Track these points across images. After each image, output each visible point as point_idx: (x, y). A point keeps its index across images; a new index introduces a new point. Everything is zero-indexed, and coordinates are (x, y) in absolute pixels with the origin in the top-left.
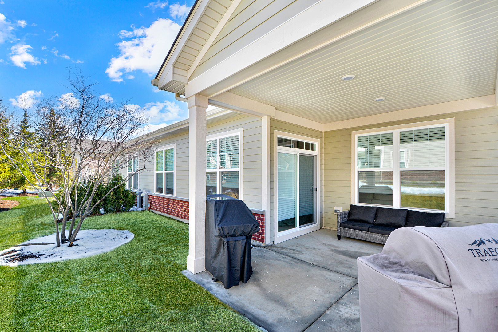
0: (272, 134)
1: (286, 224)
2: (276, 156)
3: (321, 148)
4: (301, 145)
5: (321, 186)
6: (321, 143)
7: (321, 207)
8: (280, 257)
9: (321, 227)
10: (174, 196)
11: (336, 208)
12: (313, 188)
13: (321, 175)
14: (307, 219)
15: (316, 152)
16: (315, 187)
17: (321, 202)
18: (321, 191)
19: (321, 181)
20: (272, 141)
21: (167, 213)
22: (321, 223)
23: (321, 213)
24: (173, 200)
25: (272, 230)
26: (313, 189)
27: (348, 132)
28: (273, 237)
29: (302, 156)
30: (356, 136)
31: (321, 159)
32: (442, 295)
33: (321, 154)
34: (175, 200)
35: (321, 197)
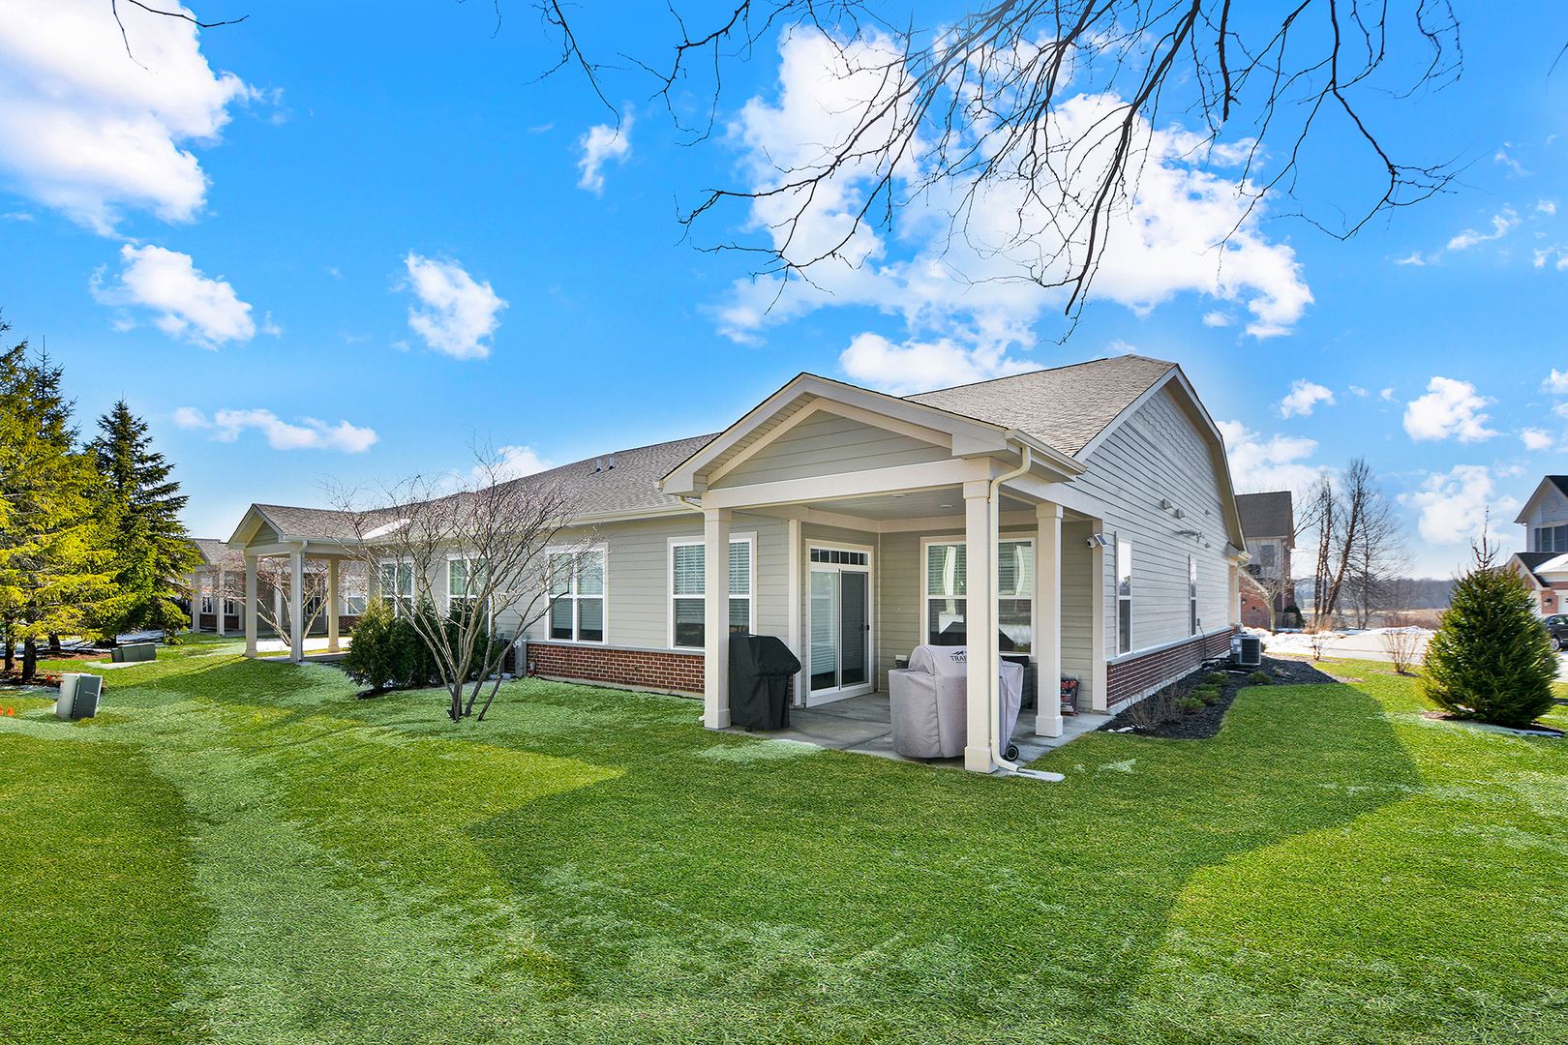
0: (803, 545)
1: (822, 680)
2: (809, 578)
3: (876, 561)
4: (844, 558)
5: (876, 622)
6: (875, 553)
7: (875, 657)
8: (819, 716)
9: (876, 690)
10: (605, 643)
11: (898, 657)
12: (862, 625)
13: (876, 605)
14: (853, 675)
15: (868, 568)
16: (865, 624)
17: (876, 649)
18: (876, 631)
19: (876, 613)
20: (803, 554)
21: (585, 678)
22: (875, 683)
23: (876, 666)
24: (602, 650)
25: (804, 687)
26: (863, 628)
27: (915, 537)
28: (804, 696)
29: (846, 576)
30: (927, 545)
31: (876, 579)
32: (929, 680)
33: (876, 570)
34: (610, 651)
35: (876, 640)
